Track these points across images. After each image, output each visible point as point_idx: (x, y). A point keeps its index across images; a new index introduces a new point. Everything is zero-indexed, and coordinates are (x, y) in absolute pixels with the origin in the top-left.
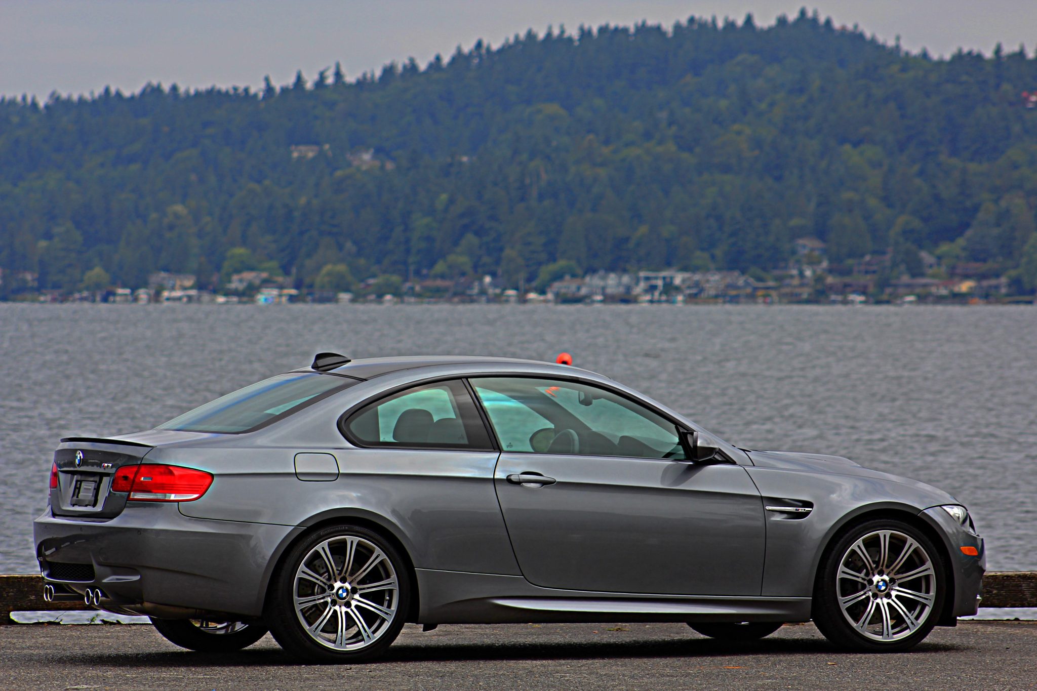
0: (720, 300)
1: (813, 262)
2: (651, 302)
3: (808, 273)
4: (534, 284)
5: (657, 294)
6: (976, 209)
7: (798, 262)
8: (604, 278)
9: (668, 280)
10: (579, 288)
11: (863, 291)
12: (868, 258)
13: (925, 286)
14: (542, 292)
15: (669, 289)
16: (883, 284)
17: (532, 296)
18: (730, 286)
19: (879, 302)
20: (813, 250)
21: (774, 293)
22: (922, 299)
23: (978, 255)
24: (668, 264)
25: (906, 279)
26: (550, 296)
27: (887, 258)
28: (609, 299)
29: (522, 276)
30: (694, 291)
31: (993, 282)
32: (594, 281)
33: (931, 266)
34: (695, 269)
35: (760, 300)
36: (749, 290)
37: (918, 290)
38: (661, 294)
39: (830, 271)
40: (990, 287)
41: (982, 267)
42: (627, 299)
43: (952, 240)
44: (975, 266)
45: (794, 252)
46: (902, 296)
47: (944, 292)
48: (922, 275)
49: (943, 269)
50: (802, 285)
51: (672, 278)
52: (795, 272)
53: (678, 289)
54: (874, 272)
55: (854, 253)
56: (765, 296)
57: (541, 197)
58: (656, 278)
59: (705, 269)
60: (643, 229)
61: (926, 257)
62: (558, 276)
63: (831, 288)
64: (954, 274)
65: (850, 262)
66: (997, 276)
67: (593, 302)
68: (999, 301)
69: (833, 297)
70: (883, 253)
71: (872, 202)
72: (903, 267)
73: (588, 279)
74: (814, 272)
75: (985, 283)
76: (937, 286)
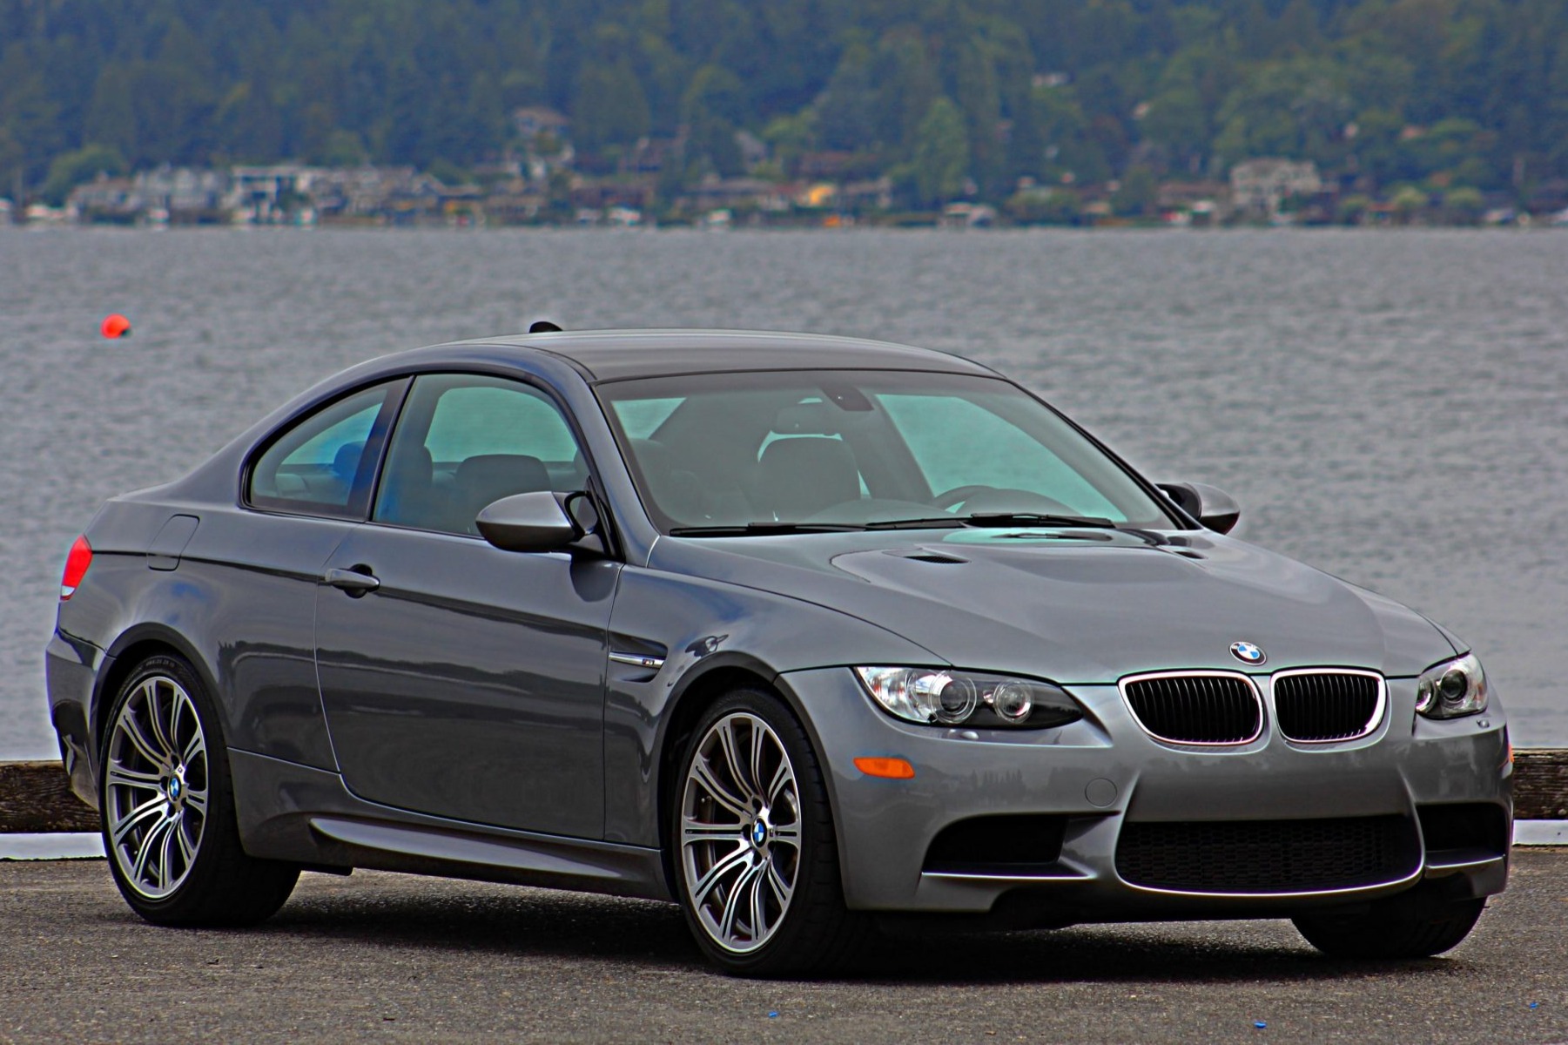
0: (380, 220)
1: (546, 151)
2: (256, 221)
3: (538, 170)
4: (45, 187)
5: (265, 209)
6: (835, 56)
7: (519, 150)
8: (169, 177)
9: (286, 183)
10: (123, 197)
11: (635, 203)
12: (643, 143)
13: (745, 193)
14: (56, 202)
15: (288, 198)
16: (671, 191)
17: (38, 211)
18: (397, 194)
19: (664, 223)
20: (545, 128)
21: (476, 207)
22: (739, 218)
23: (836, 138)
24: (284, 153)
25: (711, 181)
26: (71, 211)
27: (679, 145)
28: (178, 218)
29: (18, 175)
30: (333, 202)
31: (866, 187)
32: (153, 183)
33: (756, 159)
34: (334, 163)
35: (453, 221)
36: (432, 201)
37: (733, 202)
38: (273, 207)
39: (578, 166)
40: (862, 196)
41: (847, 160)
42: (211, 216)
43: (792, 111)
44: (831, 159)
45: (511, 132)
46: (705, 213)
47: (778, 204)
48: (741, 174)
49: (777, 166)
50: (528, 192)
51: (293, 180)
52: (513, 168)
53: (304, 200)
54: (655, 169)
55: (622, 137)
56: (461, 213)
57: (52, 32)
58: (263, 179)
59: (353, 163)
60: (239, 91)
61: (747, 141)
62: (84, 175)
63: (579, 199)
64: (796, 174)
65: (613, 150)
66: (873, 174)
67: (149, 222)
68: (874, 221)
69: (584, 214)
70: (671, 135)
71: (652, 43)
72: (706, 160)
73: (140, 181)
74: (549, 169)
75: (853, 189)
76: (768, 193)
